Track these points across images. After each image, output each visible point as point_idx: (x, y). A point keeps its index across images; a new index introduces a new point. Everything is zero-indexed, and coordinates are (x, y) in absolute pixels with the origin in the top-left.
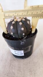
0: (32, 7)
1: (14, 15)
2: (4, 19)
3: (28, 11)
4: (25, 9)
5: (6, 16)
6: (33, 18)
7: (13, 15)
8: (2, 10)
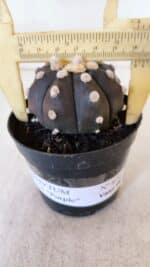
0: (139, 21)
1: (61, 51)
2: (17, 63)
3: (117, 37)
4: (108, 30)
5: (25, 52)
6: (136, 66)
7: (57, 49)
8: (12, 26)
